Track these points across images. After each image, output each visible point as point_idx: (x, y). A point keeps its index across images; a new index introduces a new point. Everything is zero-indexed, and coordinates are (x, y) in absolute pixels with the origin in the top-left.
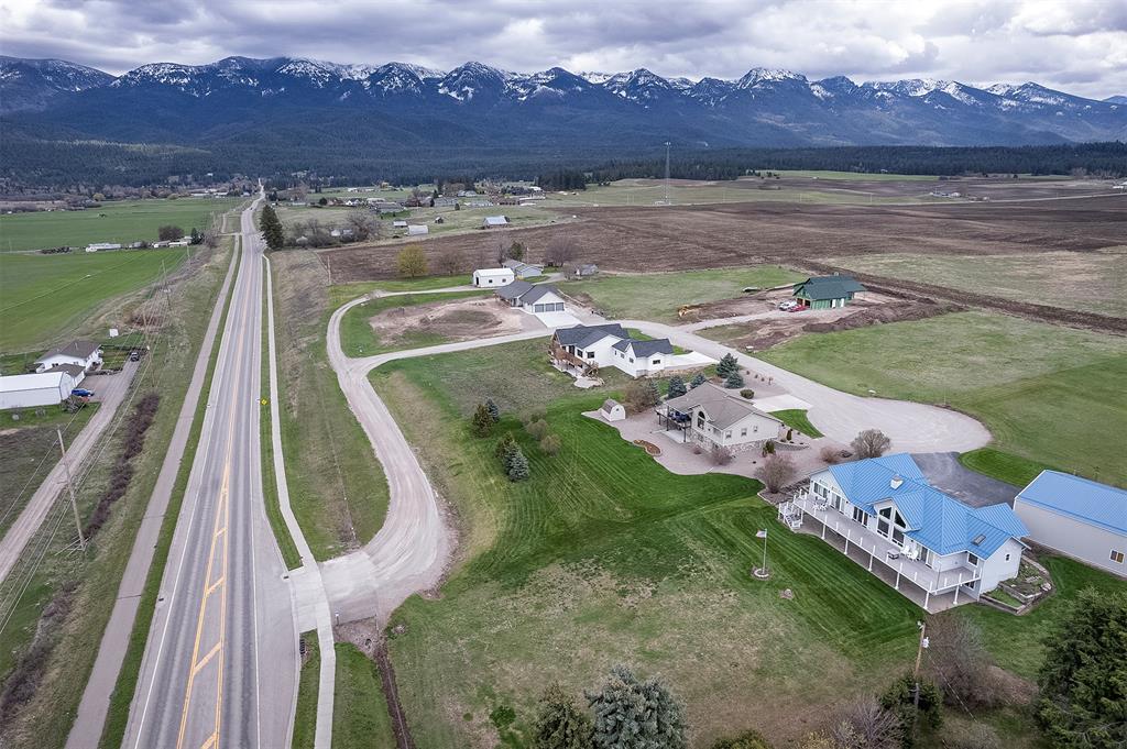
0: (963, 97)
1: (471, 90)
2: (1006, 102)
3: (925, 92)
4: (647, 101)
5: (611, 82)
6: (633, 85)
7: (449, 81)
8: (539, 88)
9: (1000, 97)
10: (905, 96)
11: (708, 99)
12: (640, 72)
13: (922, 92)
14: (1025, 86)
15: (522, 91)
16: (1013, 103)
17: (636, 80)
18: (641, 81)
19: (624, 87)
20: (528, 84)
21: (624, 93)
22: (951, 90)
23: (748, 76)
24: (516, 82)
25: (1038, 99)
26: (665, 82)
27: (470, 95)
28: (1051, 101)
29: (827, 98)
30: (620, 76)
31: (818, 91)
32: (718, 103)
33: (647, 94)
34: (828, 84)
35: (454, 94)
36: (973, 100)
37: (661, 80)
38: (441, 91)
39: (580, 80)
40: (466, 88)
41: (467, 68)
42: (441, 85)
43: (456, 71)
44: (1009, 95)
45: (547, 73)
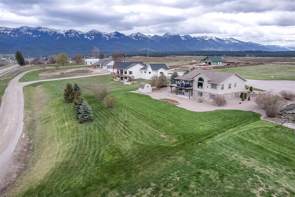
0: (217, 40)
1: (93, 37)
2: (226, 42)
3: (208, 39)
4: (140, 40)
5: (131, 35)
6: (136, 36)
7: (87, 34)
8: (112, 37)
9: (225, 41)
10: (203, 40)
11: (156, 40)
12: (138, 33)
13: (207, 39)
14: (230, 38)
15: (107, 37)
16: (228, 42)
17: (137, 35)
18: (139, 35)
19: (134, 37)
20: (109, 36)
21: (134, 38)
22: (214, 39)
23: (165, 34)
24: (105, 35)
25: (234, 42)
26: (145, 36)
27: (93, 38)
28: (236, 42)
29: (185, 40)
30: (133, 34)
31: (183, 39)
32: (158, 41)
33: (140, 39)
34: (185, 37)
35: (89, 38)
36: (219, 41)
37: (144, 35)
38: (85, 37)
39: (123, 35)
40: (92, 36)
41: (92, 31)
42: (85, 35)
43: (89, 32)
44: (227, 40)
45: (114, 33)
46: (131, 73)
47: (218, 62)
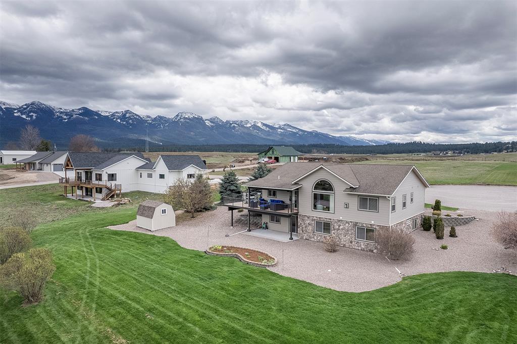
0: (264, 128)
1: (34, 115)
2: (279, 130)
3: (250, 125)
4: (131, 125)
5: (113, 115)
6: (124, 116)
7: (21, 110)
8: (75, 116)
9: (277, 128)
10: (243, 126)
11: (160, 125)
12: (127, 112)
13: (249, 125)
14: (285, 125)
15: (65, 117)
16: (282, 131)
17: (125, 115)
18: (128, 115)
19: (119, 118)
20: (69, 114)
21: (119, 121)
22: (259, 125)
23: (177, 115)
24: (61, 113)
25: (291, 130)
26: (139, 116)
27: (34, 117)
28: (294, 131)
29: (212, 126)
30: (117, 112)
31: (208, 123)
32: (164, 126)
33: (131, 121)
34: (211, 120)
35: (24, 116)
36: (268, 129)
37: (137, 115)
38: (15, 114)
39: (97, 114)
40: (32, 114)
41: (33, 104)
42: (16, 111)
43: (26, 105)
44: (280, 128)
45: (79, 109)
46: (112, 177)
47: (292, 157)
